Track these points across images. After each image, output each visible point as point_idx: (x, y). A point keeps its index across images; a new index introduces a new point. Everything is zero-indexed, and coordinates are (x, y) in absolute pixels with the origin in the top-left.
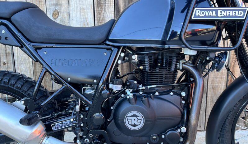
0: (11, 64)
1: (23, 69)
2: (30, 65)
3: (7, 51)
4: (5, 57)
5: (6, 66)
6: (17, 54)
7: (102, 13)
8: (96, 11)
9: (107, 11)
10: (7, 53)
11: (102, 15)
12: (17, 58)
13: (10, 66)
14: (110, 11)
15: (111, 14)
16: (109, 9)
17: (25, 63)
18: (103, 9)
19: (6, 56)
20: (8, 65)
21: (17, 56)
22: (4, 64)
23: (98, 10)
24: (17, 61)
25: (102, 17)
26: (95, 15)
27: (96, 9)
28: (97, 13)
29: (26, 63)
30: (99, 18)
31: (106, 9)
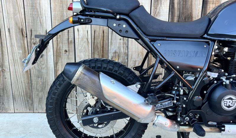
0: (72, 52)
1: (83, 56)
2: (89, 53)
3: (69, 40)
4: (67, 45)
5: (68, 53)
6: (78, 42)
7: (158, 7)
8: (153, 5)
9: (163, 6)
10: (69, 41)
11: (158, 9)
12: (78, 47)
13: (71, 53)
14: (165, 6)
15: (167, 8)
16: (165, 4)
17: (84, 51)
18: (160, 4)
19: (69, 44)
20: (69, 53)
21: (78, 45)
22: (66, 51)
23: (155, 5)
24: (78, 49)
25: (158, 11)
26: (152, 9)
27: (153, 4)
28: (154, 7)
29: (86, 51)
30: (155, 12)
31: (162, 4)
